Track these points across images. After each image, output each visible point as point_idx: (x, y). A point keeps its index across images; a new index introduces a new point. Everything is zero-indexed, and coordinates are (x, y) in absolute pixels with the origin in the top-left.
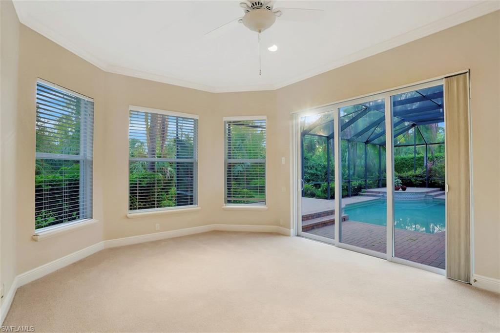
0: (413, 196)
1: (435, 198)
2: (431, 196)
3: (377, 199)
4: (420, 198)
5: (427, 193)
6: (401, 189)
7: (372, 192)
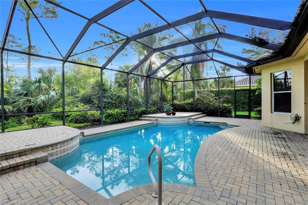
0: (178, 120)
1: (194, 120)
2: (192, 119)
3: (151, 123)
4: (184, 121)
5: (190, 116)
6: (172, 114)
7: (150, 117)
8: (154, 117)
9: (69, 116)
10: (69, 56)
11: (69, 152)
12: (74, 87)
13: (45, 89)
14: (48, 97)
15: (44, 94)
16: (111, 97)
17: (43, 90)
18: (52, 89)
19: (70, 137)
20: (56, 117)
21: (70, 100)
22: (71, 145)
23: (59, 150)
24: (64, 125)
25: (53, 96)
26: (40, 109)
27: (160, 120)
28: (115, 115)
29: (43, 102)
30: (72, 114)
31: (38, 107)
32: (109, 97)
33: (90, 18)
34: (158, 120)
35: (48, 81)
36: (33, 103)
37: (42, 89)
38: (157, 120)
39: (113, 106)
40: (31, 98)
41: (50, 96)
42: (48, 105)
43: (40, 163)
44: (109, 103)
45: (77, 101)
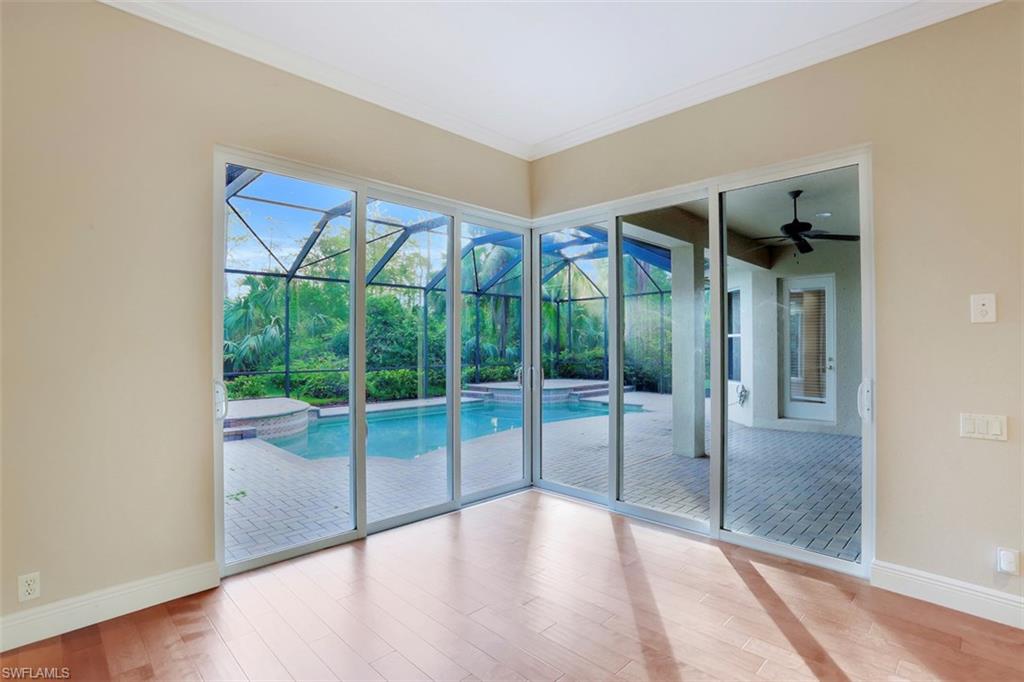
2: (579, 395)
5: (575, 389)
8: (487, 389)
9: (303, 383)
10: (298, 267)
11: (288, 433)
12: (320, 316)
13: (258, 322)
14: (263, 340)
15: (254, 334)
16: (402, 340)
17: (253, 323)
18: (274, 319)
19: (289, 411)
20: (279, 384)
21: (309, 347)
22: (292, 423)
23: (272, 427)
24: (288, 396)
25: (273, 339)
26: (247, 366)
27: (500, 395)
28: (397, 382)
29: (254, 351)
30: (309, 378)
31: (244, 362)
32: (396, 340)
33: (327, 210)
34: (496, 395)
35: (265, 303)
36: (233, 352)
37: (250, 321)
38: (492, 396)
39: (405, 362)
40: (229, 343)
41: (268, 338)
42: (263, 358)
43: (247, 437)
44: (394, 355)
45: (326, 347)
